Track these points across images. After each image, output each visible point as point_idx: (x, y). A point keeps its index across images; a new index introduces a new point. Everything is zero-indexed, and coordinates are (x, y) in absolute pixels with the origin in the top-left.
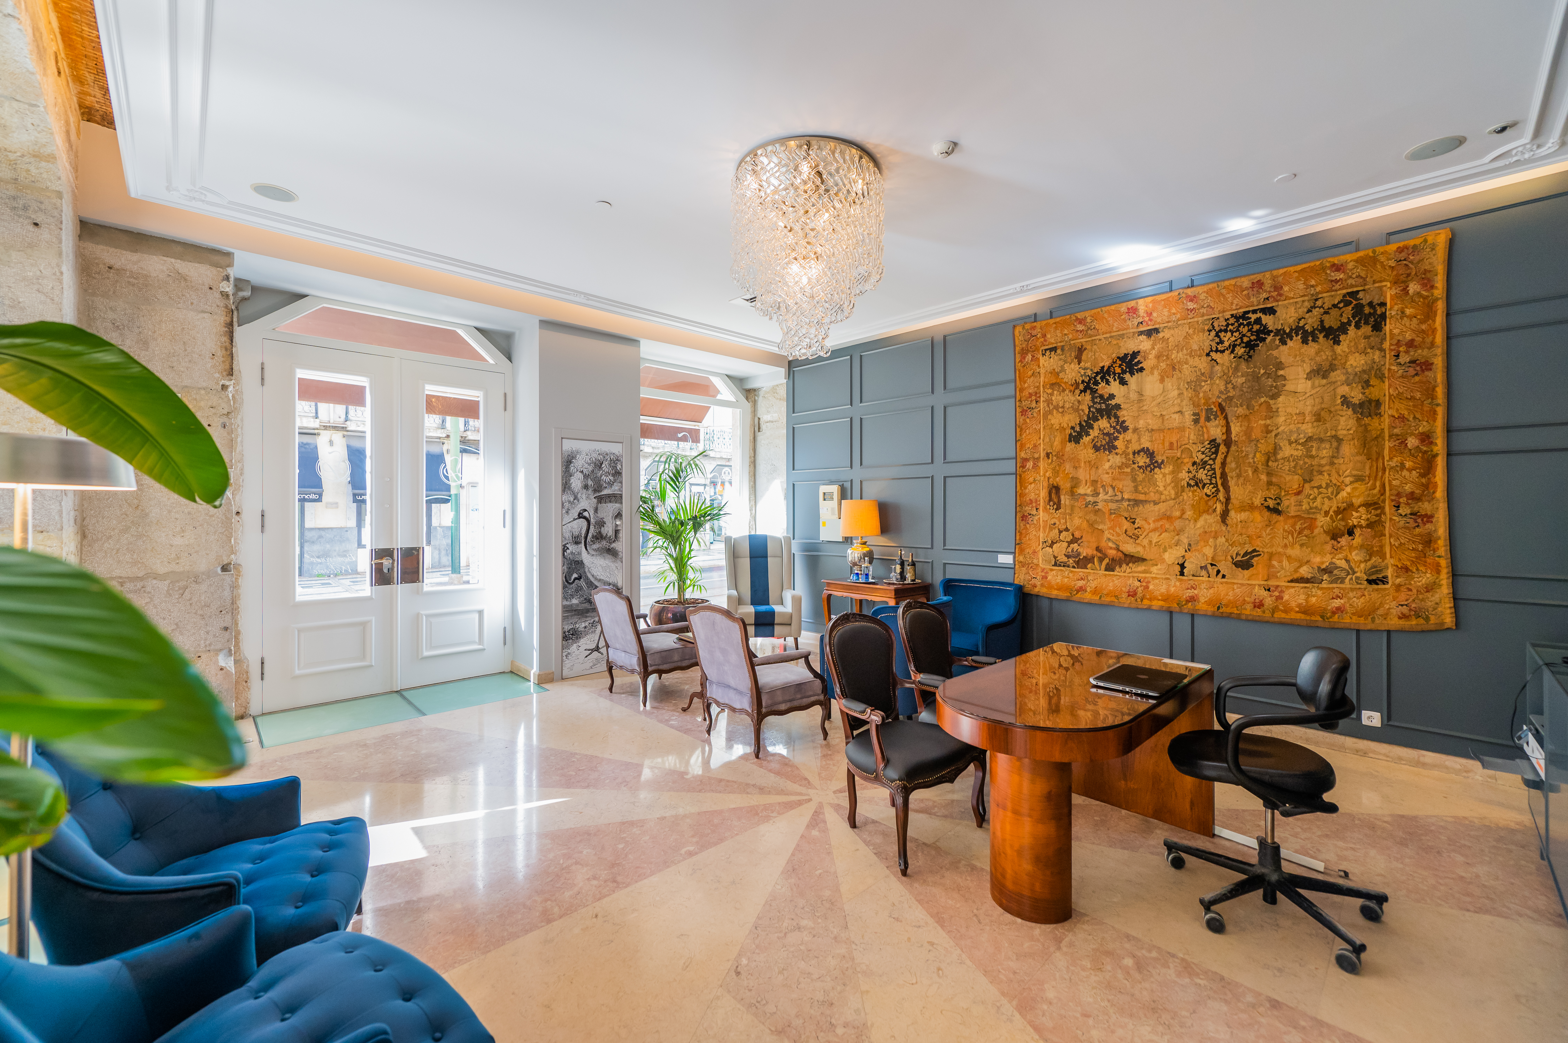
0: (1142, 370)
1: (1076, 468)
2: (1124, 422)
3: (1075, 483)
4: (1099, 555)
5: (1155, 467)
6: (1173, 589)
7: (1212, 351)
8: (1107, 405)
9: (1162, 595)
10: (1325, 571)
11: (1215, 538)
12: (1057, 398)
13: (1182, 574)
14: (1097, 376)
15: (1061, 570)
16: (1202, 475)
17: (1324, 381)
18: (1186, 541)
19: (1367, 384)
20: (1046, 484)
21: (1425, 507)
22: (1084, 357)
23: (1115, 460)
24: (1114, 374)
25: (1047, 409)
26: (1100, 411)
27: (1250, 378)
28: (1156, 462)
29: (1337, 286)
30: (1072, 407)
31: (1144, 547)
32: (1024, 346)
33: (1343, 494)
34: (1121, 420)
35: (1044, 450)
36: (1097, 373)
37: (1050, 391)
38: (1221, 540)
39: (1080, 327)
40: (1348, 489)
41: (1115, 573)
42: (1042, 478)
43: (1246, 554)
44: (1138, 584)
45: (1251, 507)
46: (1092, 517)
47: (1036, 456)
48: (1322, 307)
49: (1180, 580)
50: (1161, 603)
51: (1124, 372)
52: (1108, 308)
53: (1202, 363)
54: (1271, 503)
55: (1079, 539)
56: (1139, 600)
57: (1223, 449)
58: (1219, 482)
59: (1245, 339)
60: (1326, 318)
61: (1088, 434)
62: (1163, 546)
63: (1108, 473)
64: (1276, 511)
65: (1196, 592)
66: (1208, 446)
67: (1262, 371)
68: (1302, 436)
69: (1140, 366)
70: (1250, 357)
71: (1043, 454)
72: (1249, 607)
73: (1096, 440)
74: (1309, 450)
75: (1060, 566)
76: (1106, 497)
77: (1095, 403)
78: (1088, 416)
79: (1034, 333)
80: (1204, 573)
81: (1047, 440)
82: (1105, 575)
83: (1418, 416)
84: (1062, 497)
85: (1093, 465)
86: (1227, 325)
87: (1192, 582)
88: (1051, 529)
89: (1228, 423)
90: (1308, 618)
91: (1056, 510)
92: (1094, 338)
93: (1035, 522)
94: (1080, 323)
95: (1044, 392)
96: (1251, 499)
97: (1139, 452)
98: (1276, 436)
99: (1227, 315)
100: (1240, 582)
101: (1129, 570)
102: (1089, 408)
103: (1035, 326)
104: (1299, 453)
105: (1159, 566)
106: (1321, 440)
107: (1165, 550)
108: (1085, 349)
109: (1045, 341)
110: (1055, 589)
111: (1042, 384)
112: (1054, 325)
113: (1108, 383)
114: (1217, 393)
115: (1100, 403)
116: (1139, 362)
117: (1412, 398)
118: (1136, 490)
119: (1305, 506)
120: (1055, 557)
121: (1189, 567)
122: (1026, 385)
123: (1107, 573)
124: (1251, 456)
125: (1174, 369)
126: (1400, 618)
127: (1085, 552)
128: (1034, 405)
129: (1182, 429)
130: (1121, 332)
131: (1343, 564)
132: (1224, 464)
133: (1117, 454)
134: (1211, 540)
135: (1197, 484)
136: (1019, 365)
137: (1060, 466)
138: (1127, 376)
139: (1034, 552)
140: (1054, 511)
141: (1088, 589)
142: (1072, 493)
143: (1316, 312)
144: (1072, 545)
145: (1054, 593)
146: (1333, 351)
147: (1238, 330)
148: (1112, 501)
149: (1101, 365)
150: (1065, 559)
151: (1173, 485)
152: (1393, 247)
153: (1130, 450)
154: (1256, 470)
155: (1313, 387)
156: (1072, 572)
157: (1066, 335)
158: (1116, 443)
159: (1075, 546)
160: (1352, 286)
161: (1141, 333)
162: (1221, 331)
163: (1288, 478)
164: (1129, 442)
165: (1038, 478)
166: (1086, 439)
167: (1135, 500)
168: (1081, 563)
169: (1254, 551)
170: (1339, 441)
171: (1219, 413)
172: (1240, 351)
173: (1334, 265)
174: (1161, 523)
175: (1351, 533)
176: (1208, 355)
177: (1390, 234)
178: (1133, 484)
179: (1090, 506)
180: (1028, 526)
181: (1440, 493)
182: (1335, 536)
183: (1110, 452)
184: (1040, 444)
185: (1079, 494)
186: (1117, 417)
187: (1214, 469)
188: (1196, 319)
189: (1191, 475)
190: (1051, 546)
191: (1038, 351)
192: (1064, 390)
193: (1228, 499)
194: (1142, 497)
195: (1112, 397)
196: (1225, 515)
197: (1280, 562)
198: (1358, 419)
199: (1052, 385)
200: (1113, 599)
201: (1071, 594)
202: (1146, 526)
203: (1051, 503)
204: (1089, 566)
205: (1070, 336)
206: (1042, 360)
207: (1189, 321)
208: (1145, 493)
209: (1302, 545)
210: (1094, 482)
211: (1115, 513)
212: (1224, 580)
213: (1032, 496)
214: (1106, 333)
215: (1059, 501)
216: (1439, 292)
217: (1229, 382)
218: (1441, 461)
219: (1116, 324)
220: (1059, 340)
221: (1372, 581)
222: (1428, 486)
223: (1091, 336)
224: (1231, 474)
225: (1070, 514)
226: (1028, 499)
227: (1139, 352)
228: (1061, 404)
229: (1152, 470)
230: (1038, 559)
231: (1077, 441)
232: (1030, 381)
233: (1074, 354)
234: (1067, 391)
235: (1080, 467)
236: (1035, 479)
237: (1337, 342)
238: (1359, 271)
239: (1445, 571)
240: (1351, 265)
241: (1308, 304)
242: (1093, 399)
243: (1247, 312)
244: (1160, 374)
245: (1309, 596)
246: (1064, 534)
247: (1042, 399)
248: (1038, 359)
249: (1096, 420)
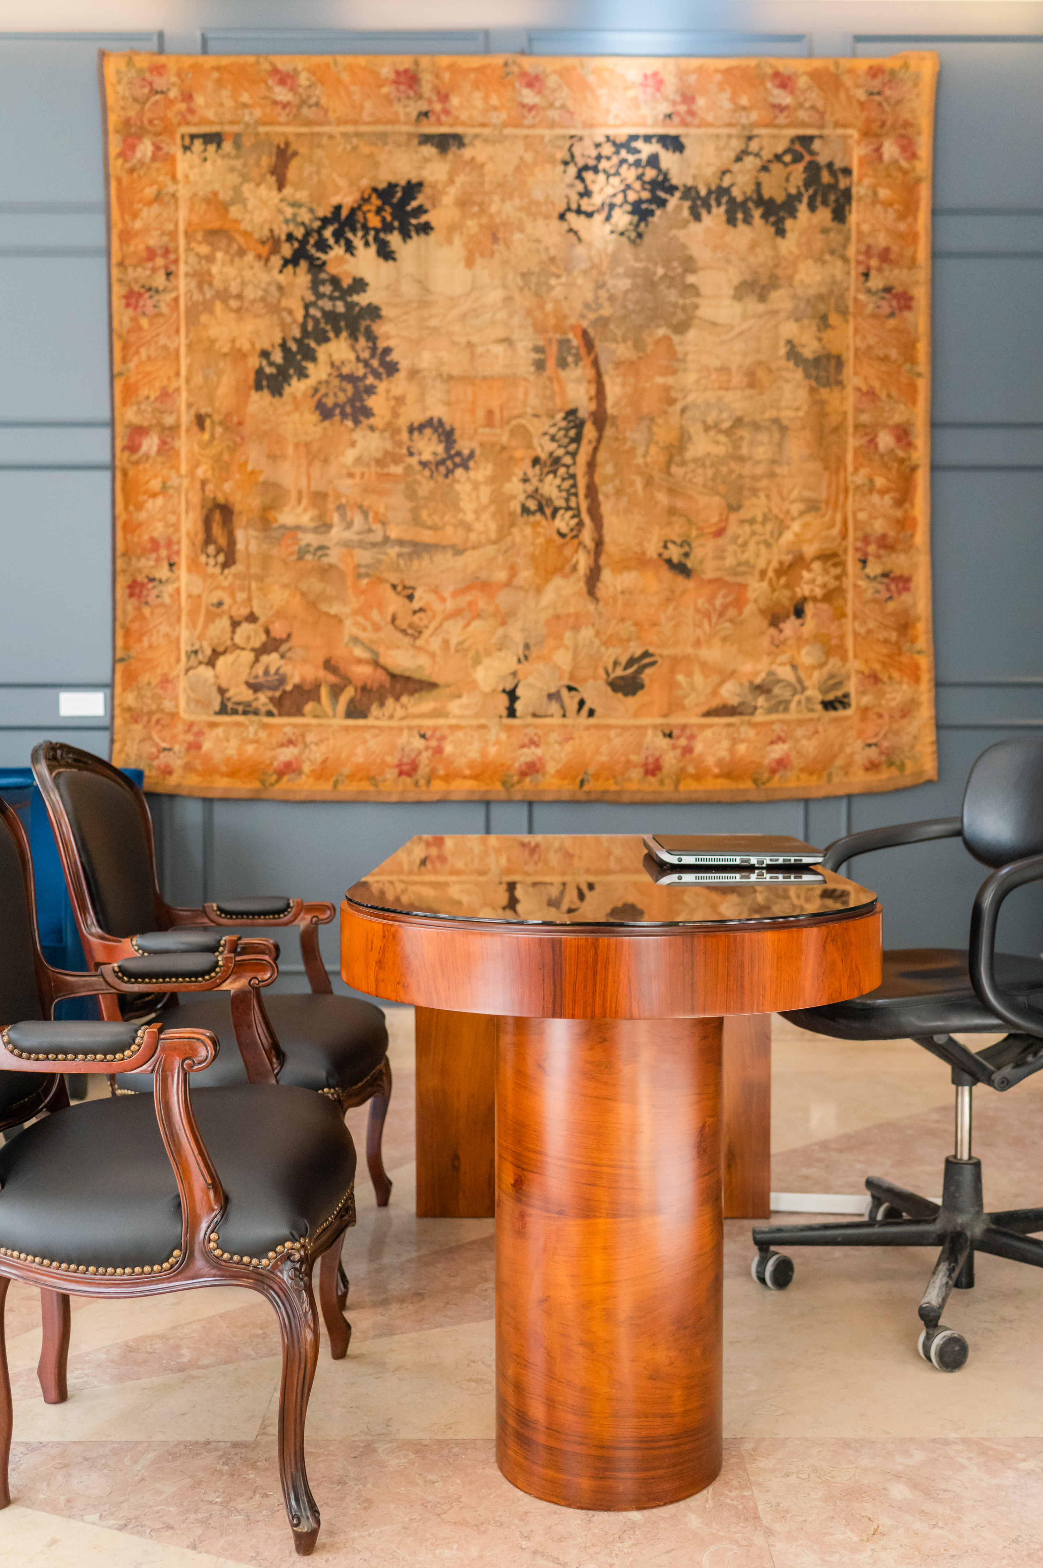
0: (426, 228)
1: (273, 457)
2: (387, 351)
3: (273, 497)
4: (332, 678)
5: (456, 466)
6: (492, 751)
7: (569, 209)
8: (350, 306)
9: (471, 765)
10: (762, 689)
11: (576, 628)
12: (222, 271)
13: (511, 713)
14: (323, 227)
15: (239, 725)
16: (551, 487)
17: (761, 308)
18: (518, 638)
19: (823, 322)
20: (195, 498)
21: (899, 562)
22: (292, 173)
23: (368, 443)
24: (366, 228)
25: (197, 296)
26: (331, 317)
27: (640, 281)
28: (459, 454)
29: (782, 119)
30: (263, 299)
31: (433, 655)
32: (132, 114)
33: (788, 536)
34: (381, 344)
35: (190, 406)
36: (325, 222)
37: (204, 249)
38: (587, 633)
39: (282, 94)
40: (796, 526)
41: (370, 721)
42: (185, 483)
43: (631, 662)
44: (419, 743)
45: (641, 562)
46: (315, 585)
47: (169, 420)
48: (757, 155)
49: (508, 728)
50: (470, 784)
51: (387, 228)
52: (349, 59)
54: (675, 553)
55: (281, 642)
56: (422, 782)
57: (589, 431)
58: (584, 505)
59: (632, 196)
60: (764, 177)
61: (302, 374)
62: (472, 653)
63: (351, 475)
64: (681, 569)
65: (539, 751)
66: (563, 424)
67: (660, 271)
68: (725, 415)
69: (424, 218)
70: (640, 235)
71: (186, 418)
72: (636, 774)
73: (323, 391)
74: (737, 445)
75: (235, 712)
76: (348, 535)
77: (320, 296)
78: (304, 326)
79: (160, 83)
80: (554, 707)
81: (198, 379)
82: (346, 729)
83: (894, 392)
84: (240, 534)
85: (316, 454)
86: (599, 158)
87: (530, 731)
88: (211, 618)
89: (599, 375)
90: (733, 785)
91: (226, 565)
92: (316, 129)
93: (167, 599)
94: (282, 82)
95: (188, 249)
96: (640, 544)
97: (421, 427)
98: (683, 411)
99: (599, 135)
100: (621, 722)
101: (400, 712)
102: (307, 307)
103: (163, 66)
104: (720, 450)
105: (465, 700)
106: (756, 427)
107: (477, 661)
108: (295, 154)
109: (191, 111)
110: (223, 775)
111: (182, 227)
112: (216, 75)
113: (350, 248)
114: (579, 307)
115: (331, 298)
116: (420, 210)
117: (885, 359)
118: (416, 520)
119: (730, 561)
120: (222, 691)
121: (527, 698)
122: (138, 225)
123: (351, 722)
124: (640, 451)
125: (495, 239)
126: (867, 769)
127: (298, 673)
128: (160, 280)
129: (510, 381)
130: (380, 128)
131: (785, 673)
132: (592, 465)
133: (372, 428)
134: (568, 634)
135: (541, 509)
136: (116, 165)
137: (233, 449)
138: (394, 239)
139: (165, 681)
140: (218, 570)
141: (306, 768)
142: (264, 523)
143: (750, 162)
144: (265, 659)
145: (221, 785)
146: (775, 248)
147: (617, 173)
148: (361, 544)
149: (335, 200)
150: (247, 695)
151: (492, 508)
152: (862, 65)
153: (403, 422)
154: (649, 482)
155: (745, 317)
156: (264, 726)
157: (245, 106)
158: (371, 402)
159: (272, 660)
160: (803, 124)
161: (426, 139)
162: (586, 168)
163: (703, 501)
164: (400, 400)
165: (174, 481)
166: (297, 387)
167: (415, 544)
168: (287, 702)
169: (646, 654)
170: (783, 429)
171: (583, 351)
172: (622, 219)
173: (777, 75)
174: (468, 598)
175: (799, 612)
176: (562, 217)
177: (859, 39)
178: (409, 505)
179: (309, 557)
180: (146, 611)
181: (921, 537)
182: (775, 620)
183: (357, 422)
184: (178, 390)
185: (283, 527)
186: (371, 337)
187: (573, 476)
188: (538, 131)
189: (530, 488)
190: (211, 663)
191: (172, 134)
192: (241, 253)
193: (599, 543)
194: (427, 536)
195: (359, 285)
196: (593, 577)
197: (689, 675)
198: (812, 391)
199: (212, 234)
200: (366, 786)
201: (263, 782)
202: (438, 606)
203: (211, 549)
204: (309, 707)
205: (258, 113)
206: (184, 163)
207: (526, 132)
208: (435, 528)
209: (724, 639)
210: (319, 498)
211: (367, 575)
212: (592, 721)
213: (158, 530)
214: (346, 123)
215: (232, 543)
216: (922, 166)
217: (600, 285)
218: (922, 479)
219: (368, 105)
220: (228, 116)
221: (828, 705)
222: (905, 524)
223: (308, 123)
224: (605, 489)
225: (260, 579)
226: (146, 537)
227: (420, 185)
228: (234, 288)
229: (449, 472)
230: (176, 698)
231: (277, 390)
232: (149, 214)
233: (266, 161)
234: (250, 257)
235: (284, 457)
236: (164, 483)
237: (781, 232)
238: (814, 97)
239: (926, 677)
240: (803, 82)
241: (737, 145)
242: (315, 284)
243: (634, 138)
244: (465, 245)
245: (735, 741)
246: (245, 629)
247: (182, 268)
248: (170, 159)
249: (323, 339)
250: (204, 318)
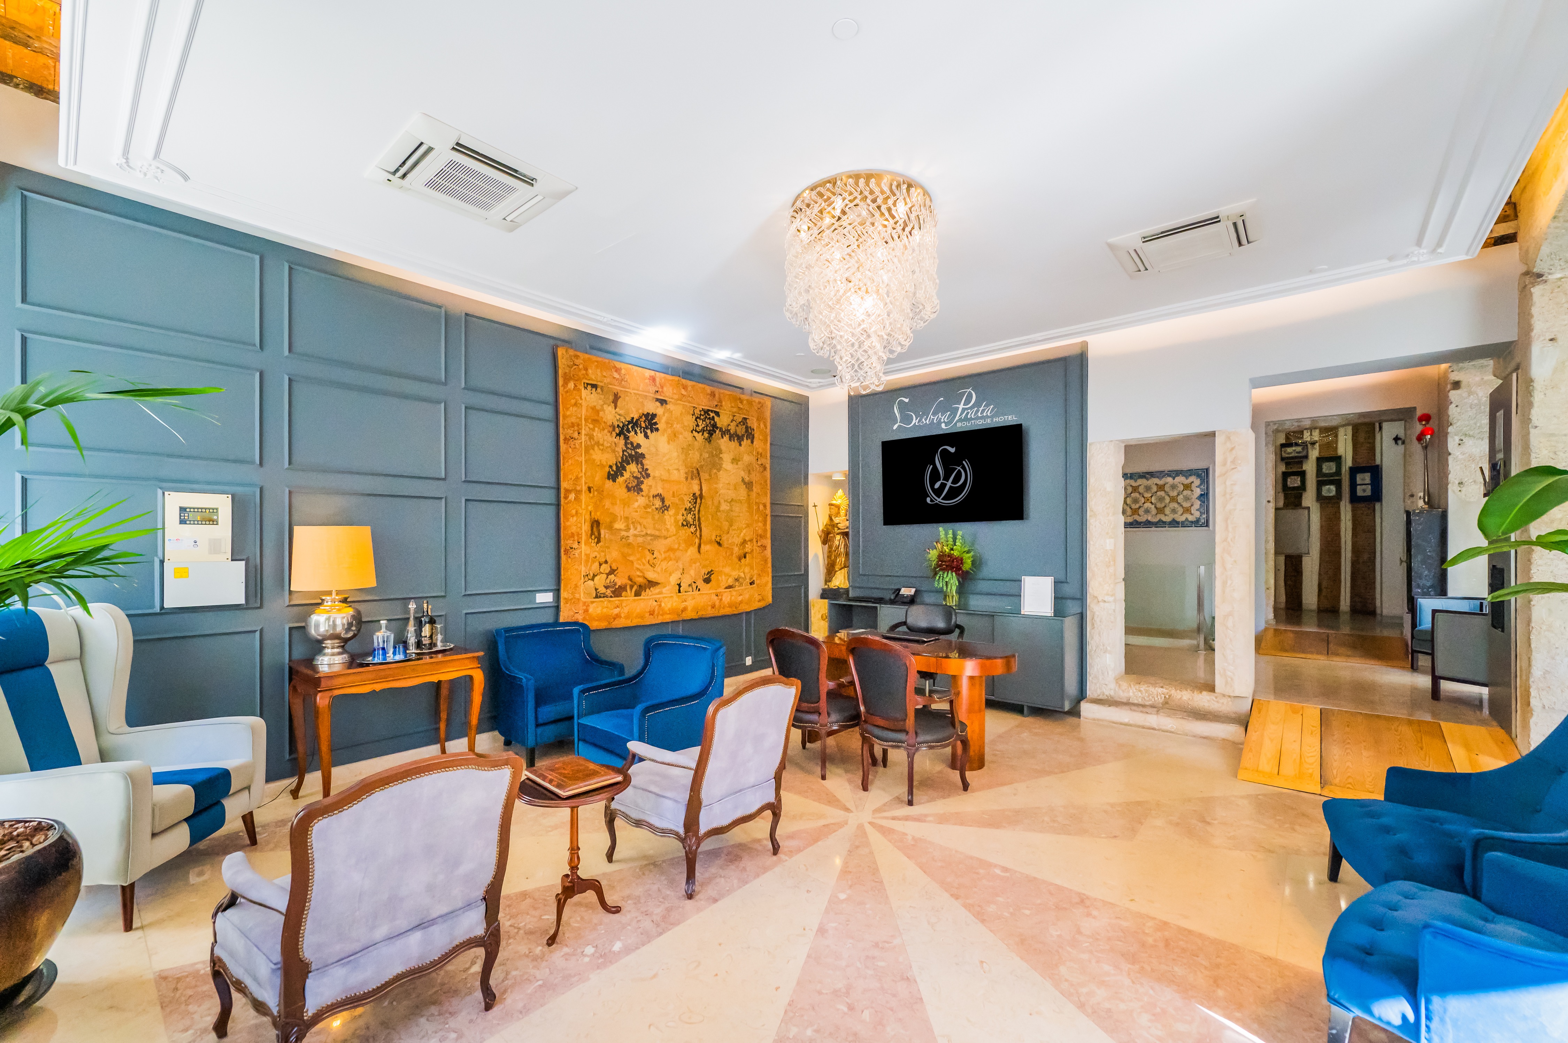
0: (657, 430)
1: (612, 504)
2: (647, 469)
3: (614, 518)
4: (630, 582)
5: (665, 509)
6: (674, 604)
7: (693, 430)
8: (636, 453)
9: (669, 610)
10: (737, 580)
11: (695, 563)
12: (598, 434)
13: (679, 591)
14: (628, 424)
15: (601, 601)
16: (690, 518)
17: (736, 466)
18: (681, 566)
19: (749, 472)
20: (588, 517)
21: (765, 541)
22: (618, 404)
23: (641, 501)
24: (641, 427)
25: (589, 443)
26: (630, 455)
27: (709, 454)
28: (666, 505)
29: (740, 412)
30: (610, 447)
31: (658, 573)
32: (567, 371)
33: (742, 534)
34: (645, 468)
35: (585, 483)
36: (629, 422)
37: (591, 426)
38: (698, 564)
39: (617, 376)
40: (744, 531)
41: (641, 597)
42: (584, 511)
43: (708, 573)
44: (655, 603)
45: (710, 542)
46: (626, 550)
47: (578, 488)
48: (735, 421)
49: (678, 597)
50: (668, 617)
51: (647, 428)
52: (637, 368)
53: (689, 436)
54: (718, 539)
55: (615, 570)
56: (655, 618)
57: (699, 500)
58: (697, 523)
59: (708, 428)
60: (737, 428)
61: (622, 475)
62: (669, 572)
63: (636, 511)
64: (719, 544)
65: (686, 604)
66: (692, 498)
67: (714, 452)
68: (729, 497)
69: (657, 426)
70: (710, 440)
71: (585, 488)
72: (709, 609)
73: (628, 481)
74: (731, 506)
75: (600, 597)
76: (635, 532)
77: (628, 448)
78: (622, 458)
79: (577, 362)
80: (690, 589)
81: (589, 473)
82: (634, 600)
83: (763, 494)
84: (602, 532)
85: (626, 504)
86: (701, 415)
87: (685, 597)
88: (593, 562)
89: (701, 483)
90: (730, 611)
91: (597, 543)
92: (627, 390)
93: (576, 556)
94: (616, 371)
95: (586, 425)
96: (710, 536)
97: (656, 496)
98: (719, 495)
99: (701, 408)
100: (706, 592)
101: (650, 593)
102: (623, 451)
103: (578, 356)
104: (728, 508)
105: (667, 588)
106: (736, 501)
107: (670, 575)
108: (620, 397)
109: (587, 374)
110: (595, 621)
111: (584, 417)
112: (595, 363)
113: (636, 433)
114: (696, 461)
115: (631, 449)
116: (656, 423)
117: (761, 484)
118: (655, 527)
119: (730, 541)
121: (684, 586)
122: (568, 413)
123: (636, 598)
124: (710, 507)
125: (675, 435)
126: (758, 602)
127: (619, 582)
128: (576, 435)
129: (679, 482)
130: (645, 394)
131: (742, 575)
132: (699, 511)
133: (643, 495)
134: (693, 565)
135: (687, 525)
136: (561, 389)
137: (601, 500)
138: (649, 431)
139: (578, 587)
140: (595, 544)
141: (623, 615)
142: (610, 527)
143: (734, 423)
144: (610, 577)
145: (595, 625)
146: (739, 449)
147: (705, 420)
148: (640, 536)
149: (631, 416)
150: (604, 590)
151: (674, 524)
152: (757, 400)
153: (651, 494)
154: (712, 517)
155: (733, 468)
156: (610, 601)
157: (605, 377)
158: (643, 487)
159: (612, 577)
160: (744, 414)
161: (657, 400)
162: (698, 417)
163: (724, 523)
164: (651, 486)
165: (580, 511)
166: (620, 480)
167: (654, 535)
168: (616, 592)
169: (712, 571)
170: (741, 502)
171: (697, 475)
172: (706, 435)
173: (739, 399)
174: (668, 554)
175: (745, 557)
176: (692, 432)
177: (755, 392)
178: (653, 522)
179: (624, 540)
180: (569, 560)
181: (769, 535)
182: (740, 560)
183: (638, 493)
184: (581, 476)
185: (616, 529)
186: (642, 464)
187: (695, 514)
188: (686, 403)
189: (683, 517)
190: (593, 579)
191: (581, 382)
192: (604, 429)
193: (701, 536)
194: (657, 533)
195: (639, 446)
196: (700, 546)
197: (721, 576)
198: (747, 492)
199: (594, 421)
201: (607, 622)
202: (659, 557)
203: (593, 537)
204: (624, 594)
205: (609, 381)
206: (584, 393)
207: (683, 403)
208: (660, 530)
209: (729, 565)
210: (627, 519)
211: (641, 546)
212: (699, 592)
213: (574, 529)
214: (635, 390)
215: (599, 534)
216: (768, 430)
217: (701, 455)
218: (769, 519)
219: (642, 385)
220: (599, 379)
221: (751, 584)
222: (765, 531)
223: (624, 387)
224: (702, 519)
225: (608, 547)
226: (570, 532)
227: (656, 415)
228: (601, 442)
229: (663, 512)
230: (579, 593)
231: (614, 481)
232: (572, 410)
233: (611, 398)
234: (606, 431)
235: (616, 504)
236: (577, 512)
237: (740, 445)
238: (746, 407)
239: (770, 575)
240: (745, 402)
241: (731, 418)
242: (626, 444)
243: (709, 410)
244: (668, 437)
245: (732, 596)
246: (604, 566)
247: (583, 432)
248: (579, 390)
249: (628, 464)
250: (591, 451)
